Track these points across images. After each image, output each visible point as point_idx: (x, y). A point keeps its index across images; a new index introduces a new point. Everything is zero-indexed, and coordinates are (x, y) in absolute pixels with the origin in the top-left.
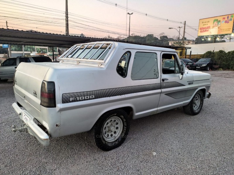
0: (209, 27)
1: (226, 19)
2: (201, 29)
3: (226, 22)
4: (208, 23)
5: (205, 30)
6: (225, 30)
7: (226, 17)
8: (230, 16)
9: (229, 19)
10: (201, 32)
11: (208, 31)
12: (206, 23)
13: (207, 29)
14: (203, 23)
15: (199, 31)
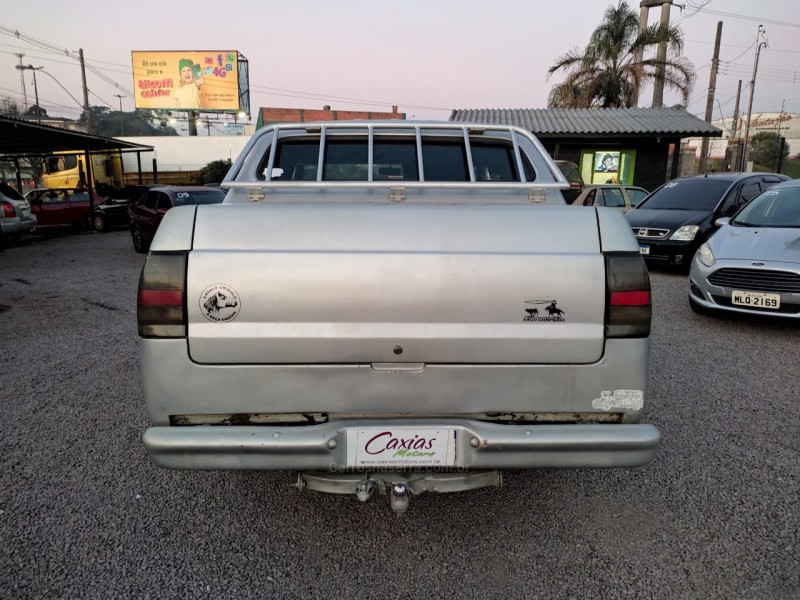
0: (168, 83)
1: (216, 63)
2: (142, 84)
3: (217, 72)
4: (163, 68)
5: (157, 90)
6: (219, 97)
7: (214, 57)
8: (223, 54)
9: (224, 65)
10: (145, 95)
11: (166, 93)
12: (158, 68)
13: (162, 89)
14: (145, 64)
15: (139, 91)
